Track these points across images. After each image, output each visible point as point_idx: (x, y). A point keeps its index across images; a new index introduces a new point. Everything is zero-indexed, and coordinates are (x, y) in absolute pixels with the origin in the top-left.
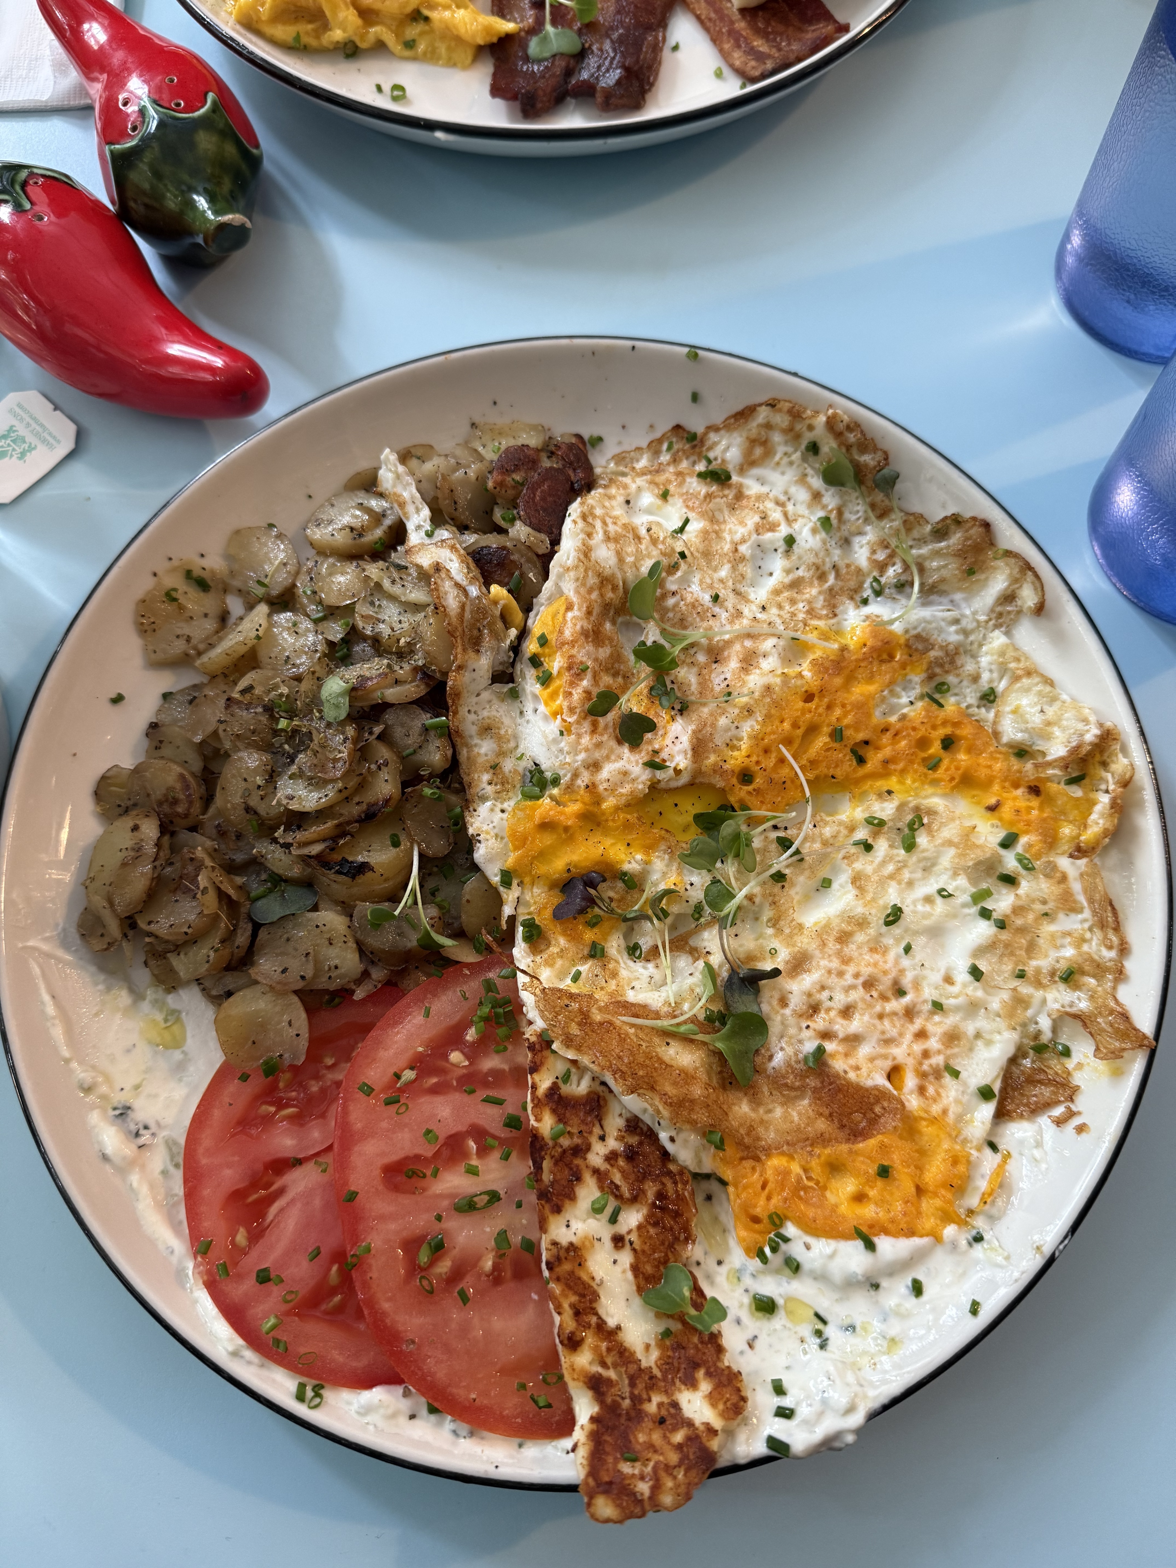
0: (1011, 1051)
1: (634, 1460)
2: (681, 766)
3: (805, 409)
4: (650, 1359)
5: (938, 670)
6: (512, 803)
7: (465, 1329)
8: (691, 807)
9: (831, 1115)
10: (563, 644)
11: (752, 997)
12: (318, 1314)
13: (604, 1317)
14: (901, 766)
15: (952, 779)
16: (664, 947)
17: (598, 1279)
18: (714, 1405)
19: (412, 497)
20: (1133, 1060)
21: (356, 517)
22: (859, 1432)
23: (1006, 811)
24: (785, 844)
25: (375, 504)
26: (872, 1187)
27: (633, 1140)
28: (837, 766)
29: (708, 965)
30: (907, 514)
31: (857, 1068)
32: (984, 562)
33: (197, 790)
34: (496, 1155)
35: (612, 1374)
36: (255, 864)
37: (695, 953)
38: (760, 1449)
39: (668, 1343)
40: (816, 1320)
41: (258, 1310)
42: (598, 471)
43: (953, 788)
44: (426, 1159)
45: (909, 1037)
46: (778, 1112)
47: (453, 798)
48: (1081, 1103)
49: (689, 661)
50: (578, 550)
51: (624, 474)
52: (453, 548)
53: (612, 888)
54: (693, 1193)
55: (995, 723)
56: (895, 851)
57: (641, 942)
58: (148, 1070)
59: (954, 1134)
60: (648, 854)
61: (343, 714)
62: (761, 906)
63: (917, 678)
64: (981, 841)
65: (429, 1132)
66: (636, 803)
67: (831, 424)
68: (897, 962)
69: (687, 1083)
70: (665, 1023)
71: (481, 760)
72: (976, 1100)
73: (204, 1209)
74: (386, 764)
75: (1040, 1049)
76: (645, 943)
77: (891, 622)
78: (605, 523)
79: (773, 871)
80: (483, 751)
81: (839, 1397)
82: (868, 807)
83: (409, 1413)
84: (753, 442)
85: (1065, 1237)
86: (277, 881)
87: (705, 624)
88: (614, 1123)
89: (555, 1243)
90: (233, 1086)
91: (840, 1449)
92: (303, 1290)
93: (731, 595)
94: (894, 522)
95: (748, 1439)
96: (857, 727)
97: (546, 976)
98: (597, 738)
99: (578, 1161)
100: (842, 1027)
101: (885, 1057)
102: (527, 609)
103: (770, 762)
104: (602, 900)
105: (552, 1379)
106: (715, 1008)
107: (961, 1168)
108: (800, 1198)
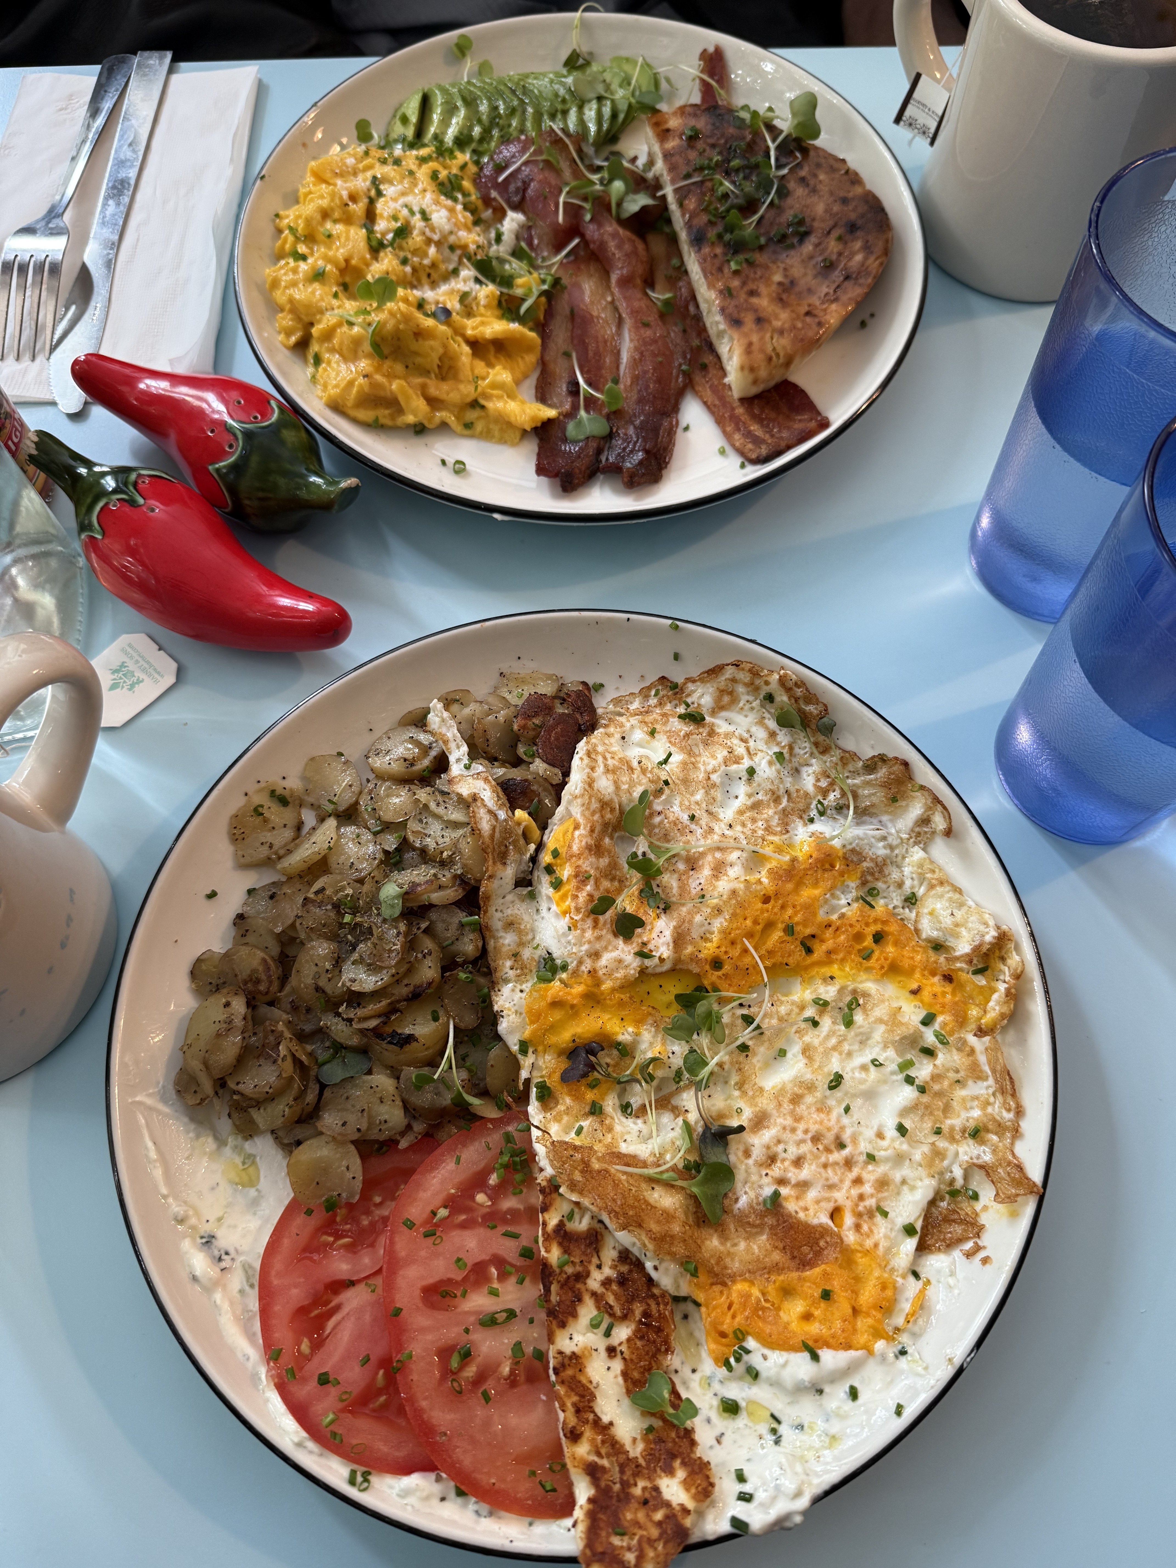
0: (930, 1195)
1: (622, 1534)
2: (665, 956)
3: (763, 669)
4: (636, 1451)
5: (869, 878)
6: (529, 984)
7: (487, 1424)
8: (674, 988)
9: (784, 1248)
10: (572, 856)
11: (721, 1149)
12: (367, 1412)
13: (599, 1414)
14: (841, 955)
15: (882, 967)
16: (651, 1106)
17: (594, 1382)
18: (687, 1490)
19: (454, 736)
20: (1026, 1203)
21: (409, 749)
22: (805, 1513)
23: (926, 994)
24: (748, 1020)
25: (424, 738)
26: (817, 1308)
27: (624, 1269)
28: (789, 956)
29: (686, 1122)
30: (844, 751)
31: (806, 1209)
32: (905, 792)
33: (275, 971)
34: (513, 1280)
35: (605, 1462)
36: (321, 1033)
37: (676, 1111)
38: (725, 1527)
39: (651, 1437)
40: (771, 1420)
41: (318, 1408)
42: (600, 711)
43: (883, 975)
44: (457, 1282)
45: (847, 1183)
46: (742, 1245)
47: (482, 980)
48: (985, 1240)
49: (671, 868)
50: (585, 782)
51: (621, 715)
52: (486, 780)
53: (609, 1055)
54: (672, 1312)
55: (916, 921)
56: (837, 1027)
57: (632, 1101)
58: (229, 1205)
59: (883, 1264)
60: (638, 1028)
61: (397, 912)
62: (729, 1072)
63: (853, 884)
64: (905, 1020)
65: (459, 1260)
66: (628, 985)
67: (782, 681)
68: (838, 1120)
69: (668, 1222)
70: (651, 1171)
71: (505, 949)
72: (901, 1236)
73: (274, 1322)
74: (430, 953)
75: (954, 1194)
76: (636, 1101)
77: (833, 838)
78: (605, 758)
79: (738, 1043)
80: (507, 942)
81: (789, 1485)
82: (815, 990)
83: (440, 1496)
84: (722, 692)
85: (972, 1351)
86: (338, 1048)
87: (684, 839)
88: (609, 1255)
89: (560, 1353)
90: (300, 1220)
91: (789, 1529)
92: (355, 1390)
93: (705, 815)
94: (833, 758)
95: (715, 1519)
96: (805, 923)
97: (555, 1130)
98: (597, 933)
99: (579, 1286)
100: (794, 1175)
101: (828, 1200)
102: (543, 827)
103: (736, 952)
104: (601, 1066)
105: (557, 1468)
106: (691, 1158)
107: (889, 1293)
108: (759, 1317)
